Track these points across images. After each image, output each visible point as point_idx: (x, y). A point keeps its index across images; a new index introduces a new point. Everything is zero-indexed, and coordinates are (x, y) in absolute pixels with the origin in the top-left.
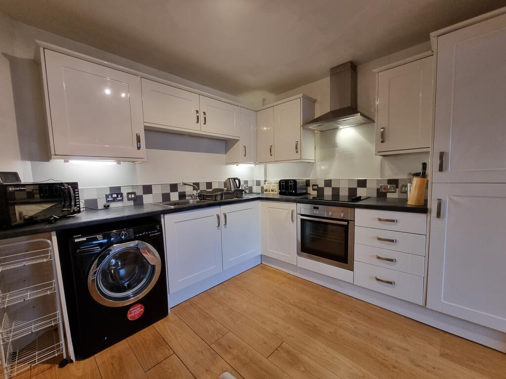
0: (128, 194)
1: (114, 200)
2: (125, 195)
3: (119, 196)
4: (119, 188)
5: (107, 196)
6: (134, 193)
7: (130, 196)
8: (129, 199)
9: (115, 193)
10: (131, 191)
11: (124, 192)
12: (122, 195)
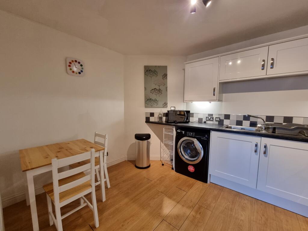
0: (216, 118)
1: (209, 120)
2: (214, 118)
3: (212, 118)
4: (212, 115)
5: (207, 117)
6: (219, 118)
7: (217, 119)
8: (216, 121)
9: (210, 117)
10: (217, 117)
11: (214, 117)
12: (213, 118)
